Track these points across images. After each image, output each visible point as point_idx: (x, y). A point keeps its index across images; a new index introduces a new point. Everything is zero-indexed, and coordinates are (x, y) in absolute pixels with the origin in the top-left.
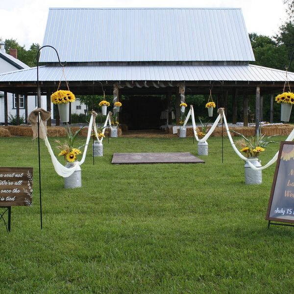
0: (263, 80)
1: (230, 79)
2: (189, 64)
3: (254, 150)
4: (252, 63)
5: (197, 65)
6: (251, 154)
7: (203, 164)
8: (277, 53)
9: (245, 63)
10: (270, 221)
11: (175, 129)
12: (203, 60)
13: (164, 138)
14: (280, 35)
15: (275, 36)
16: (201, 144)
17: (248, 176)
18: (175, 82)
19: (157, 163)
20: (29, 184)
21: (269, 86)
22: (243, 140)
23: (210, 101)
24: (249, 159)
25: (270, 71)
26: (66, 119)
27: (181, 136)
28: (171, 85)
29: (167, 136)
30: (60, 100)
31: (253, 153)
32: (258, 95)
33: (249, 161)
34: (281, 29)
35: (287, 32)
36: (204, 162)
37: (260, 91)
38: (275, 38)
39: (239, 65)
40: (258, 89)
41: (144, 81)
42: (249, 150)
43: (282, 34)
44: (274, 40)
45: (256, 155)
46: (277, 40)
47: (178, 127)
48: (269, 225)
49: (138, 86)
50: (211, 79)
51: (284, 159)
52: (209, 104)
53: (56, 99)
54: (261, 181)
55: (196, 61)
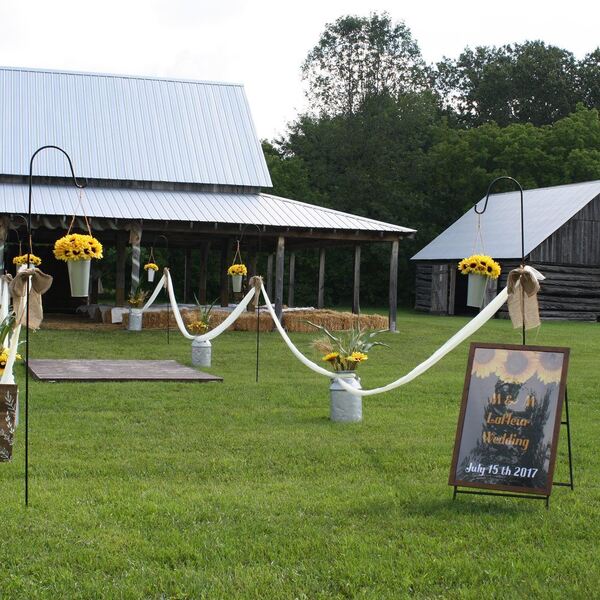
0: (293, 224)
1: (230, 221)
2: (147, 186)
3: (349, 358)
4: (266, 190)
5: (160, 190)
6: (342, 365)
7: (219, 384)
8: (289, 172)
9: (252, 191)
10: (456, 488)
11: (117, 314)
12: (173, 180)
13: (99, 331)
14: (287, 139)
15: (280, 140)
16: (198, 345)
17: (339, 407)
18: (123, 222)
19: (131, 380)
20: (8, 419)
21: (302, 236)
22: (326, 339)
23: (237, 262)
24: (340, 375)
25: (301, 208)
26: (83, 291)
27: (132, 328)
28: (114, 227)
29: (101, 326)
30: (75, 253)
31: (345, 365)
32: (281, 254)
33: (339, 378)
34: (290, 127)
35: (301, 133)
36: (221, 380)
37: (285, 245)
38: (280, 143)
39: (243, 193)
40: (281, 242)
41: (62, 216)
42: (338, 358)
43: (292, 136)
44: (276, 146)
45: (352, 367)
46: (283, 148)
47: (125, 311)
48: (455, 495)
49: (49, 225)
50: (193, 219)
51: (478, 375)
52: (235, 267)
53: (68, 252)
54: (360, 417)
55: (160, 182)
